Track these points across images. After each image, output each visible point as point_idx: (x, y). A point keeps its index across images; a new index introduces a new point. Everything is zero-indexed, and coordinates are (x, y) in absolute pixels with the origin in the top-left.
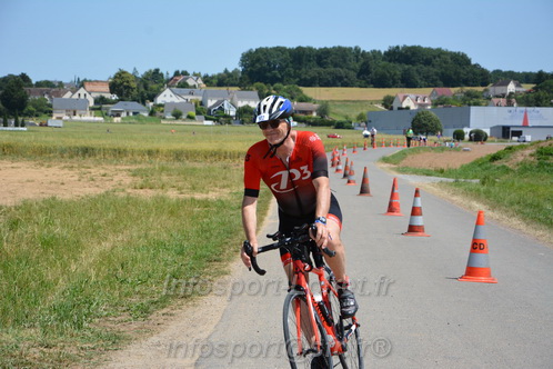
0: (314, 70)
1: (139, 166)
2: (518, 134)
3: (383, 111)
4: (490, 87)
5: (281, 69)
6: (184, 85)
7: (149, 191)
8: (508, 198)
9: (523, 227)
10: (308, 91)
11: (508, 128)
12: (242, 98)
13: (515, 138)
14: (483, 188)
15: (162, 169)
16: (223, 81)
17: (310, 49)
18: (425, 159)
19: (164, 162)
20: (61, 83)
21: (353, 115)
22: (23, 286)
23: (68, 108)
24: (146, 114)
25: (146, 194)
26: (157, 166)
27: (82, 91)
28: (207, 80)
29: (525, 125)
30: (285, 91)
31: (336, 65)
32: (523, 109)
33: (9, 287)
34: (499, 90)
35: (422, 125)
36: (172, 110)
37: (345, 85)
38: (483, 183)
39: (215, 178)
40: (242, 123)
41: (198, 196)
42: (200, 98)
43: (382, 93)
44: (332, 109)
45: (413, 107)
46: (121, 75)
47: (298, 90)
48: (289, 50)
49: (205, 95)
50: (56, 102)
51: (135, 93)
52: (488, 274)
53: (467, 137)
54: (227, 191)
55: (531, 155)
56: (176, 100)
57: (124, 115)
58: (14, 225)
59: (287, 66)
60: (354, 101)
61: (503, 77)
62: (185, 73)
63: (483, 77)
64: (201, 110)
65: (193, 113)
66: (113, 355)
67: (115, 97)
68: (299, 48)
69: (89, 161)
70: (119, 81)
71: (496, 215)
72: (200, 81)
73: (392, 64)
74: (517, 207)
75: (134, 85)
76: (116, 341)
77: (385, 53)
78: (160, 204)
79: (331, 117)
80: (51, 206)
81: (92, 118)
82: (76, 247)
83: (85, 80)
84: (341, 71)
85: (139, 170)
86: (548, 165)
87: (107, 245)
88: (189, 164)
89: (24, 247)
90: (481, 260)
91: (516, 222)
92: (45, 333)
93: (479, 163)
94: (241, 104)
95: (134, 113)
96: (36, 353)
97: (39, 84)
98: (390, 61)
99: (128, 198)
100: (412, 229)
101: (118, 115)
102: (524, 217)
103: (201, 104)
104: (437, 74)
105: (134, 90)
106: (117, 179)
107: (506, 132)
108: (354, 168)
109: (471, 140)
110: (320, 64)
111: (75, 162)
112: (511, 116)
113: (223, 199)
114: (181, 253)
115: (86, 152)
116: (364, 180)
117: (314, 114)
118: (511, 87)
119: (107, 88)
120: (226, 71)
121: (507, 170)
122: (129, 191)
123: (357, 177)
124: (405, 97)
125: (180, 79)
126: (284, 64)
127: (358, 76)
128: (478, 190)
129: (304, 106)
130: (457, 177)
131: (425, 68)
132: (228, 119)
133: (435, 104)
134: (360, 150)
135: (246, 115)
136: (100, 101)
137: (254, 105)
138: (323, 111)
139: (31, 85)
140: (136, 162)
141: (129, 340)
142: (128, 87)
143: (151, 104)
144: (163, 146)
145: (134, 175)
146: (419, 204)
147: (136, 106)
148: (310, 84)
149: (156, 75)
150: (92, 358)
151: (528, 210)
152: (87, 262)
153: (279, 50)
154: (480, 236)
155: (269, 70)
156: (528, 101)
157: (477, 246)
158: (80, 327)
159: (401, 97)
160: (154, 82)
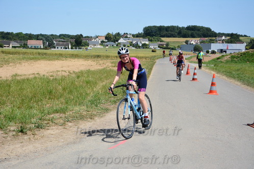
0: (165, 33)
2: (225, 52)
3: (184, 45)
4: (217, 38)
5: (155, 32)
6: (127, 37)
8: (222, 70)
9: (226, 79)
10: (163, 39)
12: (143, 41)
14: (215, 67)
16: (138, 36)
17: (164, 26)
21: (176, 46)
22: (81, 94)
23: (93, 44)
24: (115, 46)
27: (97, 39)
28: (133, 36)
29: (227, 49)
30: (156, 39)
31: (171, 31)
32: (227, 44)
33: (77, 95)
34: (220, 38)
35: (197, 49)
36: (123, 44)
37: (174, 37)
40: (143, 48)
43: (185, 39)
44: (170, 44)
45: (194, 44)
46: (108, 34)
47: (160, 39)
48: (158, 27)
49: (133, 40)
50: (90, 42)
52: (216, 93)
55: (229, 58)
56: (124, 41)
57: (109, 46)
58: (78, 77)
59: (157, 31)
60: (176, 42)
61: (221, 35)
62: (127, 34)
63: (215, 35)
64: (131, 44)
65: (129, 45)
66: (106, 114)
67: (107, 41)
68: (160, 26)
69: (99, 59)
70: (108, 36)
71: (218, 75)
72: (131, 36)
74: (225, 73)
75: (112, 37)
76: (107, 110)
77: (186, 27)
79: (170, 46)
80: (89, 72)
81: (100, 47)
82: (95, 84)
83: (98, 36)
84: (173, 33)
86: (234, 61)
87: (104, 83)
89: (81, 83)
90: (214, 88)
92: (87, 108)
93: (213, 60)
94: (143, 43)
95: (112, 45)
96: (85, 113)
97: (85, 37)
98: (187, 30)
99: (110, 70)
100: (194, 79)
101: (107, 46)
102: (227, 76)
103: (131, 42)
104: (201, 34)
105: (112, 39)
106: (107, 64)
107: (222, 51)
109: (211, 53)
110: (167, 31)
111: (95, 59)
112: (223, 46)
115: (98, 56)
117: (165, 46)
118: (223, 38)
119: (104, 38)
120: (139, 33)
121: (222, 62)
124: (192, 41)
125: (125, 35)
127: (178, 34)
129: (161, 43)
130: (207, 64)
131: (198, 32)
132: (139, 47)
133: (201, 43)
135: (144, 46)
136: (102, 42)
137: (147, 43)
138: (167, 45)
140: (112, 59)
141: (111, 110)
142: (110, 38)
143: (117, 43)
145: (112, 63)
146: (196, 72)
147: (113, 43)
148: (163, 36)
149: (118, 34)
150: (100, 115)
151: (228, 74)
152: (99, 88)
153: (155, 27)
154: (214, 81)
155: (152, 33)
156: (228, 42)
157: (213, 84)
158: (97, 106)
159: (190, 40)
160: (118, 36)
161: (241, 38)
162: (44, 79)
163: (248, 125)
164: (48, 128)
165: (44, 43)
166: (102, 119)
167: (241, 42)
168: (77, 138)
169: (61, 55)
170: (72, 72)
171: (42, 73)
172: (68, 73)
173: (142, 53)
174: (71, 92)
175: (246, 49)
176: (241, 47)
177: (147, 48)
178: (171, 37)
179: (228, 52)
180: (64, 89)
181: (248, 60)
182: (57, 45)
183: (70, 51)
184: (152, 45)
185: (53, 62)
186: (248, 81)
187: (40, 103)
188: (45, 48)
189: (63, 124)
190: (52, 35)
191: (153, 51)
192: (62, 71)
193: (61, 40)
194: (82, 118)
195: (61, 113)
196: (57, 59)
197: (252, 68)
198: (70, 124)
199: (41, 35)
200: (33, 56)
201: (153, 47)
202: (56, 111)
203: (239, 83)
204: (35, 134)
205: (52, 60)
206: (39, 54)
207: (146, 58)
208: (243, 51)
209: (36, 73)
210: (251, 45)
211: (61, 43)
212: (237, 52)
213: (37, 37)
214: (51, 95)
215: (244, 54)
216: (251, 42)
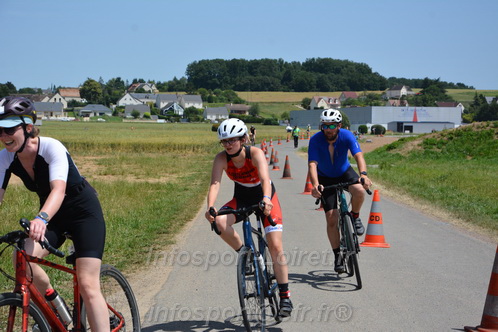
0: (247, 78)
1: (103, 157)
2: (410, 128)
3: (301, 111)
4: (387, 91)
5: (220, 77)
6: (141, 91)
7: (112, 177)
8: (400, 179)
9: (412, 202)
10: (242, 95)
11: (402, 123)
12: (188, 101)
13: (407, 132)
14: (383, 171)
15: (123, 159)
16: (173, 87)
17: (243, 61)
19: (124, 153)
20: (40, 91)
21: (279, 112)
23: (46, 110)
24: (110, 115)
25: (110, 180)
26: (118, 157)
27: (57, 96)
28: (160, 87)
29: (415, 121)
30: (223, 94)
31: (264, 74)
32: (413, 108)
34: (394, 93)
36: (131, 111)
37: (269, 90)
38: (381, 168)
39: (166, 165)
40: (189, 121)
41: (151, 181)
42: (154, 101)
43: (300, 96)
44: (262, 109)
46: (89, 83)
47: (234, 94)
49: (159, 99)
50: (36, 105)
51: (101, 97)
52: (383, 241)
53: (369, 131)
54: (175, 176)
55: (419, 145)
56: (135, 102)
57: (92, 115)
59: (224, 74)
60: (279, 103)
61: (397, 83)
62: (142, 81)
63: (381, 83)
64: (155, 111)
65: (149, 113)
67: (84, 101)
68: (234, 60)
70: (87, 88)
71: (391, 193)
72: (154, 87)
73: (309, 73)
74: (407, 187)
75: (100, 91)
77: (303, 64)
78: (120, 186)
79: (261, 115)
81: (65, 118)
83: (60, 87)
84: (269, 79)
85: (104, 160)
86: (432, 153)
88: (145, 155)
90: (377, 229)
91: (406, 198)
93: (378, 152)
94: (187, 106)
95: (101, 114)
97: (22, 91)
98: (307, 70)
101: (87, 116)
102: (413, 194)
103: (155, 105)
104: (345, 81)
105: (100, 95)
107: (400, 127)
108: (278, 157)
109: (372, 133)
110: (252, 74)
112: (404, 114)
113: (172, 183)
114: (136, 227)
116: (286, 166)
117: (247, 114)
118: (404, 91)
119: (78, 94)
120: (175, 79)
121: (400, 157)
122: (95, 177)
123: (281, 164)
124: (320, 99)
125: (138, 86)
126: (222, 73)
127: (282, 83)
128: (377, 173)
129: (238, 107)
131: (335, 76)
132: (177, 118)
133: (344, 105)
134: (284, 142)
135: (192, 115)
136: (73, 104)
137: (199, 106)
138: (254, 111)
139: (15, 92)
140: (101, 153)
142: (95, 93)
143: (114, 106)
144: (124, 140)
145: (100, 164)
147: (102, 108)
148: (243, 89)
149: (118, 83)
151: (416, 189)
153: (218, 62)
154: (377, 211)
155: (210, 78)
156: (417, 102)
157: (373, 218)
159: (316, 99)
160: (116, 88)
161: (450, 92)
163: (467, 329)
167: (451, 102)
173: (184, 134)
175: (465, 121)
176: (451, 117)
177: (198, 120)
178: (262, 90)
179: (417, 130)
181: (469, 152)
184: (212, 114)
186: (467, 208)
191: (215, 129)
197: (480, 173)
201: (214, 118)
203: (444, 215)
207: (195, 148)
208: (457, 126)
210: (477, 111)
212: (440, 128)
215: (458, 134)
216: (476, 103)
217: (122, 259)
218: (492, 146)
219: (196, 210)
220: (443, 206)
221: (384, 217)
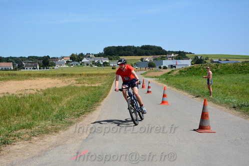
0: (123, 52)
1: (79, 78)
2: (175, 67)
3: (140, 62)
4: (167, 55)
5: (114, 52)
6: (89, 57)
8: (172, 83)
9: (176, 90)
10: (121, 57)
12: (104, 60)
14: (166, 81)
15: (84, 79)
16: (99, 55)
17: (121, 46)
18: (152, 74)
20: (57, 58)
21: (133, 63)
22: (47, 110)
23: (59, 64)
24: (79, 65)
25: (79, 85)
27: (63, 59)
28: (95, 55)
29: (176, 65)
30: (115, 57)
31: (128, 51)
32: (176, 60)
33: (43, 110)
34: (170, 56)
35: (151, 65)
36: (86, 63)
37: (131, 56)
39: (97, 80)
40: (105, 66)
41: (93, 85)
42: (93, 60)
43: (140, 57)
44: (127, 61)
45: (148, 61)
46: (73, 55)
47: (119, 57)
49: (95, 60)
50: (56, 62)
52: (167, 103)
54: (100, 84)
55: (178, 72)
56: (87, 61)
57: (74, 65)
59: (116, 51)
60: (133, 60)
61: (170, 53)
62: (89, 54)
63: (165, 53)
64: (94, 63)
65: (92, 64)
66: (70, 127)
67: (71, 61)
68: (119, 46)
69: (65, 77)
71: (169, 87)
72: (93, 56)
74: (175, 85)
75: (76, 57)
76: (71, 123)
77: (141, 47)
78: (83, 88)
80: (55, 89)
81: (65, 66)
82: (61, 100)
83: (64, 57)
84: (130, 52)
86: (182, 74)
87: (69, 99)
88: (91, 77)
89: (48, 100)
90: (165, 99)
91: (174, 89)
92: (52, 122)
94: (104, 61)
95: (76, 65)
96: (50, 127)
97: (52, 58)
98: (142, 49)
99: (75, 87)
100: (148, 92)
101: (72, 65)
104: (154, 52)
105: (76, 59)
106: (72, 81)
107: (172, 66)
109: (163, 69)
110: (124, 50)
111: (61, 78)
112: (173, 62)
113: (99, 86)
114: (88, 100)
115: (64, 75)
118: (173, 55)
119: (69, 58)
120: (100, 53)
121: (172, 76)
122: (75, 85)
127: (134, 53)
130: (159, 78)
131: (151, 51)
132: (101, 65)
133: (154, 60)
135: (105, 64)
136: (68, 62)
137: (108, 61)
139: (50, 59)
140: (77, 77)
141: (74, 123)
143: (81, 62)
144: (84, 73)
145: (76, 81)
147: (77, 63)
148: (122, 55)
149: (82, 55)
150: (64, 128)
151: (177, 86)
152: (64, 103)
153: (114, 47)
154: (165, 93)
155: (111, 52)
156: (178, 58)
157: (164, 96)
158: (61, 120)
159: (145, 58)
160: (81, 56)
161: (187, 55)
162: (12, 97)
163: (194, 130)
164: (14, 143)
165: (13, 65)
166: (66, 132)
167: (187, 58)
168: (42, 151)
169: (29, 75)
170: (39, 90)
171: (11, 92)
172: (36, 91)
173: (103, 70)
174: (37, 108)
175: (192, 64)
176: (188, 63)
177: (107, 66)
178: (128, 56)
179: (177, 67)
180: (31, 106)
181: (194, 74)
182: (26, 66)
183: (38, 71)
184: (112, 63)
185: (22, 82)
186: (194, 92)
187: (8, 121)
188: (15, 69)
189: (29, 139)
190: (21, 57)
191: (113, 68)
192: (30, 89)
193: (30, 61)
194: (47, 132)
195: (27, 128)
196: (26, 79)
197: (197, 80)
198: (35, 138)
199: (11, 57)
200: (3, 77)
201: (112, 65)
202: (23, 127)
203: (186, 94)
204: (2, 150)
205: (21, 80)
206: (9, 75)
207: (106, 75)
208: (189, 66)
209: (5, 92)
210: (196, 61)
211: (30, 64)
212: (184, 67)
213: (7, 60)
214: (18, 111)
215: (190, 68)
216: (195, 58)
217: (84, 111)
218: (201, 72)
219: (107, 94)
220: (186, 91)
221: (167, 95)
